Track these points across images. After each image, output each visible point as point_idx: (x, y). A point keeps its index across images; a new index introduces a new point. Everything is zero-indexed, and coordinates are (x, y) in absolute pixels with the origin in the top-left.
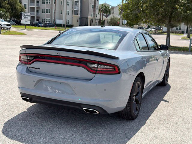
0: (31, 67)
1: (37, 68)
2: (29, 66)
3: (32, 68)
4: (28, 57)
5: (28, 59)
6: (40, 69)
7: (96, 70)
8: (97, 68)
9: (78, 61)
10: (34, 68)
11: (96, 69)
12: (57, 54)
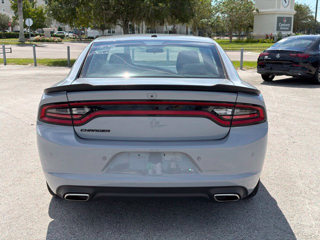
0: (86, 130)
1: (103, 131)
2: (78, 129)
3: (89, 131)
4: (74, 109)
5: (74, 113)
6: (109, 131)
7: (232, 120)
8: (232, 115)
9: (194, 107)
10: (93, 131)
11: (230, 118)
12: (152, 96)
